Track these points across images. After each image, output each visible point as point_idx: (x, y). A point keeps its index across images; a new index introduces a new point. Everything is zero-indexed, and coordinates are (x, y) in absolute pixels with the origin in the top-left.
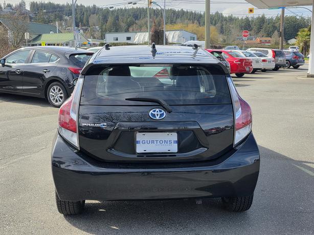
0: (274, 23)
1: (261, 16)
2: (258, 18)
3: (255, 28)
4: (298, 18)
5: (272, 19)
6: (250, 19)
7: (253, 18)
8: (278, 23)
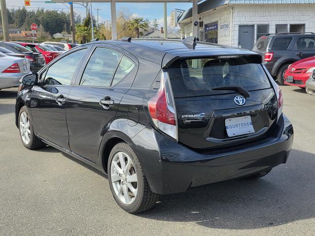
0: (37, 17)
1: (21, 9)
2: (19, 11)
3: (17, 21)
4: (59, 13)
5: (33, 13)
6: (10, 11)
7: (13, 10)
8: (40, 17)
